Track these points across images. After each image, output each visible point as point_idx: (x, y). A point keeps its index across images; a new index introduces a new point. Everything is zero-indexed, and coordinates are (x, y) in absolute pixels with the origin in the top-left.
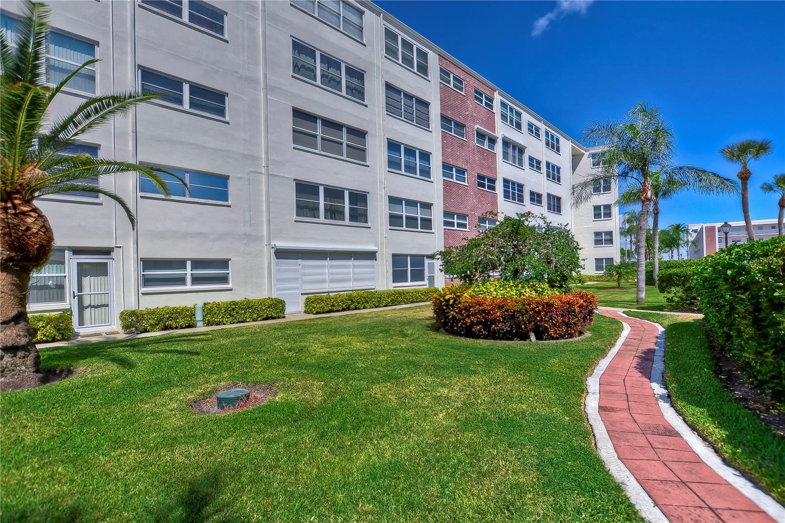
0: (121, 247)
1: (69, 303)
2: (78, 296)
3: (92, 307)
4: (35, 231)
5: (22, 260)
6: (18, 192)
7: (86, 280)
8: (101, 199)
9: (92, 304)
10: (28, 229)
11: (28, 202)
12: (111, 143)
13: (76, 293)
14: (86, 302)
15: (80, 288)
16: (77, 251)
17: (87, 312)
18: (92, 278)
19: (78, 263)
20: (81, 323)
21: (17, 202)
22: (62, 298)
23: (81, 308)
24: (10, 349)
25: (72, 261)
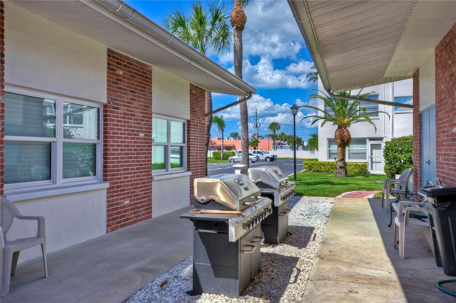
0: (386, 137)
1: (368, 160)
2: (371, 157)
3: (377, 162)
4: (346, 136)
5: (343, 144)
6: (343, 126)
7: (374, 151)
8: (379, 117)
9: (376, 161)
10: (345, 136)
11: (345, 128)
12: (383, 92)
13: (370, 156)
14: (374, 161)
15: (372, 154)
16: (371, 139)
17: (374, 164)
18: (376, 150)
19: (371, 144)
20: (372, 168)
21: (343, 128)
22: (365, 158)
23: (372, 163)
24: (341, 167)
25: (369, 143)
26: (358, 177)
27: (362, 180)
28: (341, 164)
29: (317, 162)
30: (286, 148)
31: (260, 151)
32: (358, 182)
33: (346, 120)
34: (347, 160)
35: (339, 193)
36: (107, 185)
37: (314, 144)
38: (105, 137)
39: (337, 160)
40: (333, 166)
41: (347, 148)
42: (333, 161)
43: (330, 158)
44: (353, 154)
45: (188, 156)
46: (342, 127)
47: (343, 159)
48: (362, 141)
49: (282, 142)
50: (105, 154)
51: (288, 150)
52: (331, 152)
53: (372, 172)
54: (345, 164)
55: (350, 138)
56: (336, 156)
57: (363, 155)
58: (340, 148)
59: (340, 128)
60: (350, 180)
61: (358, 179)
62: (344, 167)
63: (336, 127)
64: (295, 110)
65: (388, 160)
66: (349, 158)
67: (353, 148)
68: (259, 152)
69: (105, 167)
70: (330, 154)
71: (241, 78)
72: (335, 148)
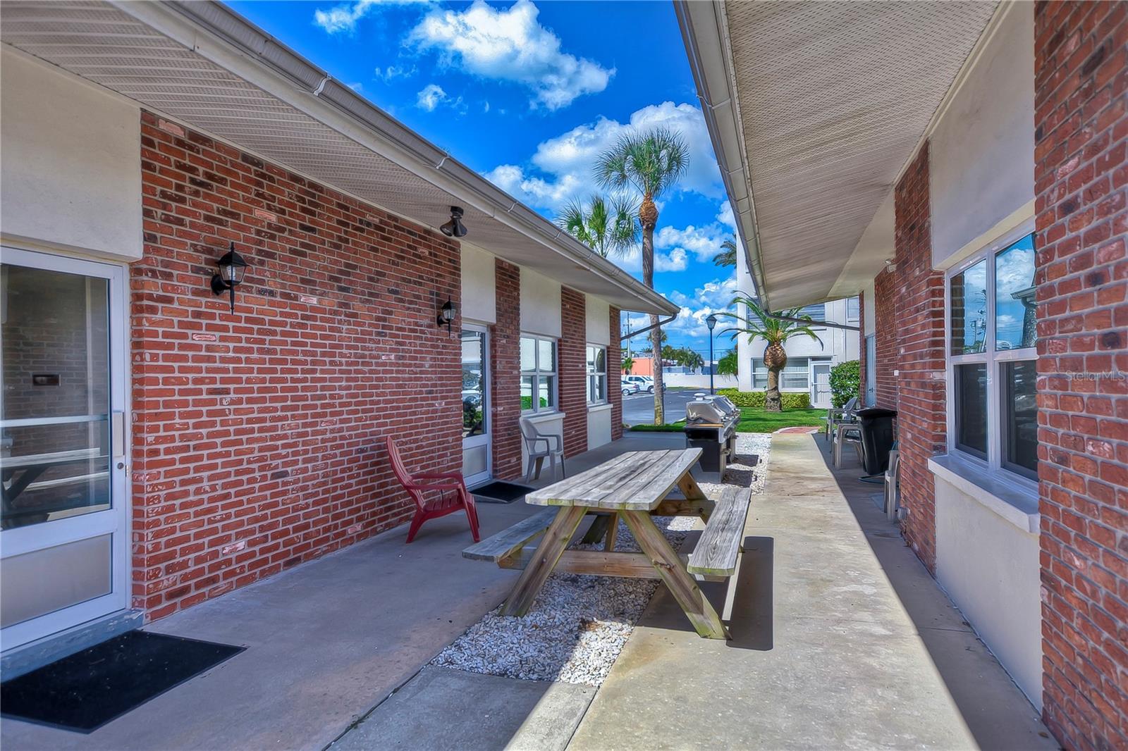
0: (836, 355)
1: (809, 389)
2: (814, 385)
3: (821, 392)
4: (780, 355)
5: (776, 366)
6: (776, 342)
7: (819, 375)
10: (778, 355)
11: (779, 345)
13: (813, 382)
14: (818, 390)
15: (815, 380)
16: (814, 359)
17: (819, 395)
18: (821, 374)
19: (814, 366)
20: (816, 401)
22: (806, 386)
23: (816, 392)
24: (773, 399)
25: (811, 364)
26: (797, 412)
27: (803, 416)
28: (773, 395)
29: (737, 393)
30: (676, 371)
31: (640, 376)
32: (797, 418)
33: (780, 334)
34: (781, 390)
35: (776, 429)
36: (563, 415)
37: (729, 365)
38: (560, 370)
39: (767, 389)
40: (760, 399)
41: (781, 373)
42: (762, 390)
43: (755, 387)
44: (789, 380)
45: (609, 386)
46: (774, 343)
47: (776, 388)
48: (802, 362)
49: (669, 361)
50: (560, 386)
51: (679, 374)
52: (758, 377)
53: (816, 406)
54: (780, 395)
55: (786, 359)
56: (765, 384)
57: (802, 381)
58: (771, 372)
59: (771, 344)
60: (786, 416)
61: (797, 415)
62: (777, 399)
63: (766, 343)
64: (712, 323)
65: (834, 388)
66: (783, 387)
67: (789, 371)
68: (637, 379)
69: (560, 398)
70: (755, 381)
71: (652, 287)
72: (763, 372)
